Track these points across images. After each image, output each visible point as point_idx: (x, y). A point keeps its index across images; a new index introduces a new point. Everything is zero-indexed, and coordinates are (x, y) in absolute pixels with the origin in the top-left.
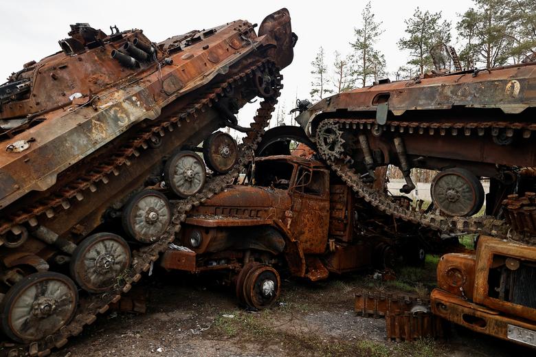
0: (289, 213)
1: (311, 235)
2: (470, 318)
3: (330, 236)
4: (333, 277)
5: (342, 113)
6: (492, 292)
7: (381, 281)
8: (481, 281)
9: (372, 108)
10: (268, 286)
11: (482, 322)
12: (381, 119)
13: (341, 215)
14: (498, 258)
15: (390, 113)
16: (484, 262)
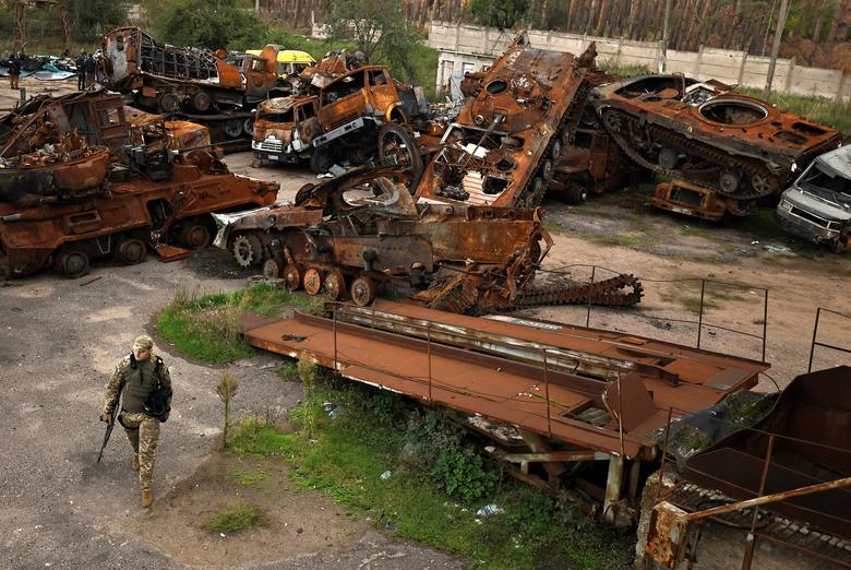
0: (591, 162)
1: (598, 170)
2: (663, 205)
3: (607, 170)
4: (607, 191)
5: (622, 111)
6: (671, 197)
7: (628, 192)
8: (669, 194)
9: (639, 115)
10: (584, 195)
11: (666, 206)
12: (642, 123)
13: (613, 159)
14: (675, 187)
15: (646, 122)
16: (671, 188)
